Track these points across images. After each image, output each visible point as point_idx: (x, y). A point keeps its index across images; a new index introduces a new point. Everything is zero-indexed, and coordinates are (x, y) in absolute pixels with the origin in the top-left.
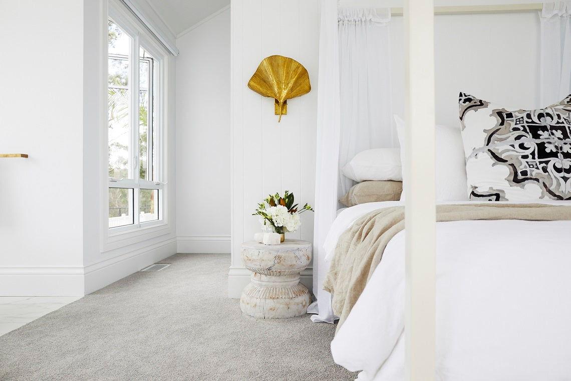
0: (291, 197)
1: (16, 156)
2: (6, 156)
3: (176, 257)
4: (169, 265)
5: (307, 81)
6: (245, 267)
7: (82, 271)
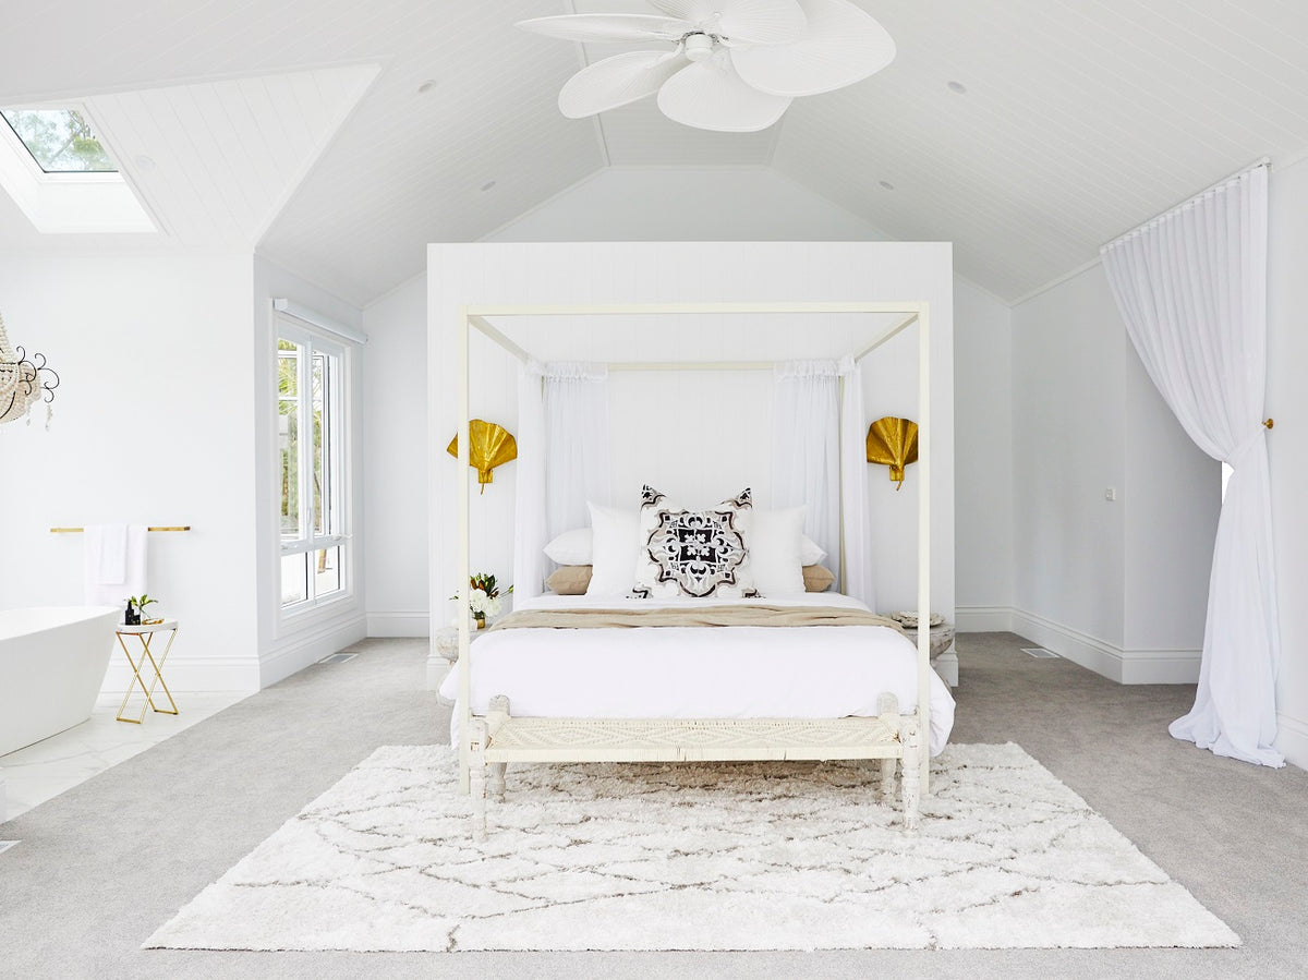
0: (491, 580)
1: (179, 529)
2: (167, 529)
3: (366, 643)
4: (356, 655)
5: (513, 447)
6: (439, 655)
7: (257, 662)
